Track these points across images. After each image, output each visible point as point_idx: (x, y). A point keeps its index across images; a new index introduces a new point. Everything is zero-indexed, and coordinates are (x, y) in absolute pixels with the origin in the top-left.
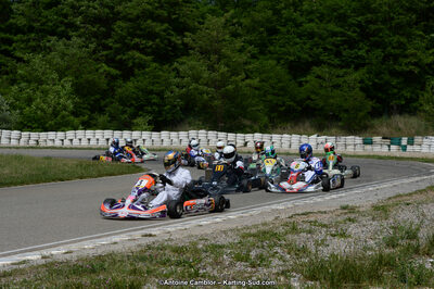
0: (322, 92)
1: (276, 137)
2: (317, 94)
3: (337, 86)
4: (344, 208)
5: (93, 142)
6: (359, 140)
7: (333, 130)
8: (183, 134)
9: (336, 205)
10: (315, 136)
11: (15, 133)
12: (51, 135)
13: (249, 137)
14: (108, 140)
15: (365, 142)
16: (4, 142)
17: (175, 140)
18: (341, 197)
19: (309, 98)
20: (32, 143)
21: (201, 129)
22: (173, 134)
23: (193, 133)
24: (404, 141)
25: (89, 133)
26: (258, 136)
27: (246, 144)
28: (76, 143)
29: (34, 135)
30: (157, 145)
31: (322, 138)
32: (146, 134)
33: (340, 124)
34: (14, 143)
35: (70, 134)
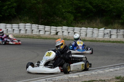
1: (77, 29)
4: (117, 78)
7: (116, 25)
8: (15, 26)
9: (112, 76)
10: (102, 29)
13: (59, 29)
17: (10, 29)
18: (116, 70)
21: (28, 23)
22: (9, 26)
23: (22, 25)
26: (65, 28)
27: (57, 33)
31: (108, 30)
33: (120, 21)
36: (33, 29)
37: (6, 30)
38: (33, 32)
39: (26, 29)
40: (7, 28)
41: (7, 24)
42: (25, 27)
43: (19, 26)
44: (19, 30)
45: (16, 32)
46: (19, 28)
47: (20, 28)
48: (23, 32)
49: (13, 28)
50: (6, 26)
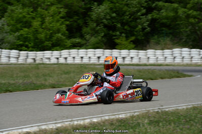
5: (85, 61)
8: (167, 52)
11: (14, 53)
12: (47, 54)
14: (99, 58)
16: (4, 60)
17: (161, 57)
20: (30, 61)
21: (184, 47)
22: (159, 52)
23: (177, 51)
25: (82, 52)
28: (70, 61)
29: (32, 54)
30: (144, 61)
32: (133, 53)
34: (13, 61)
35: (65, 53)
36: (192, 55)
37: (156, 58)
38: (193, 59)
39: (183, 55)
40: (157, 56)
41: (157, 51)
42: (181, 54)
43: (172, 52)
44: (173, 58)
45: (169, 60)
46: (172, 54)
47: (174, 55)
48: (178, 60)
49: (165, 56)
50: (155, 52)
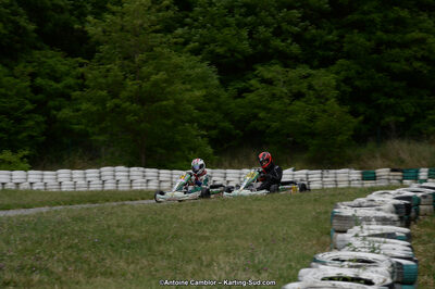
0: (276, 105)
2: (268, 110)
3: (298, 96)
6: (355, 174)
15: (365, 178)
19: (255, 116)
24: (423, 173)
